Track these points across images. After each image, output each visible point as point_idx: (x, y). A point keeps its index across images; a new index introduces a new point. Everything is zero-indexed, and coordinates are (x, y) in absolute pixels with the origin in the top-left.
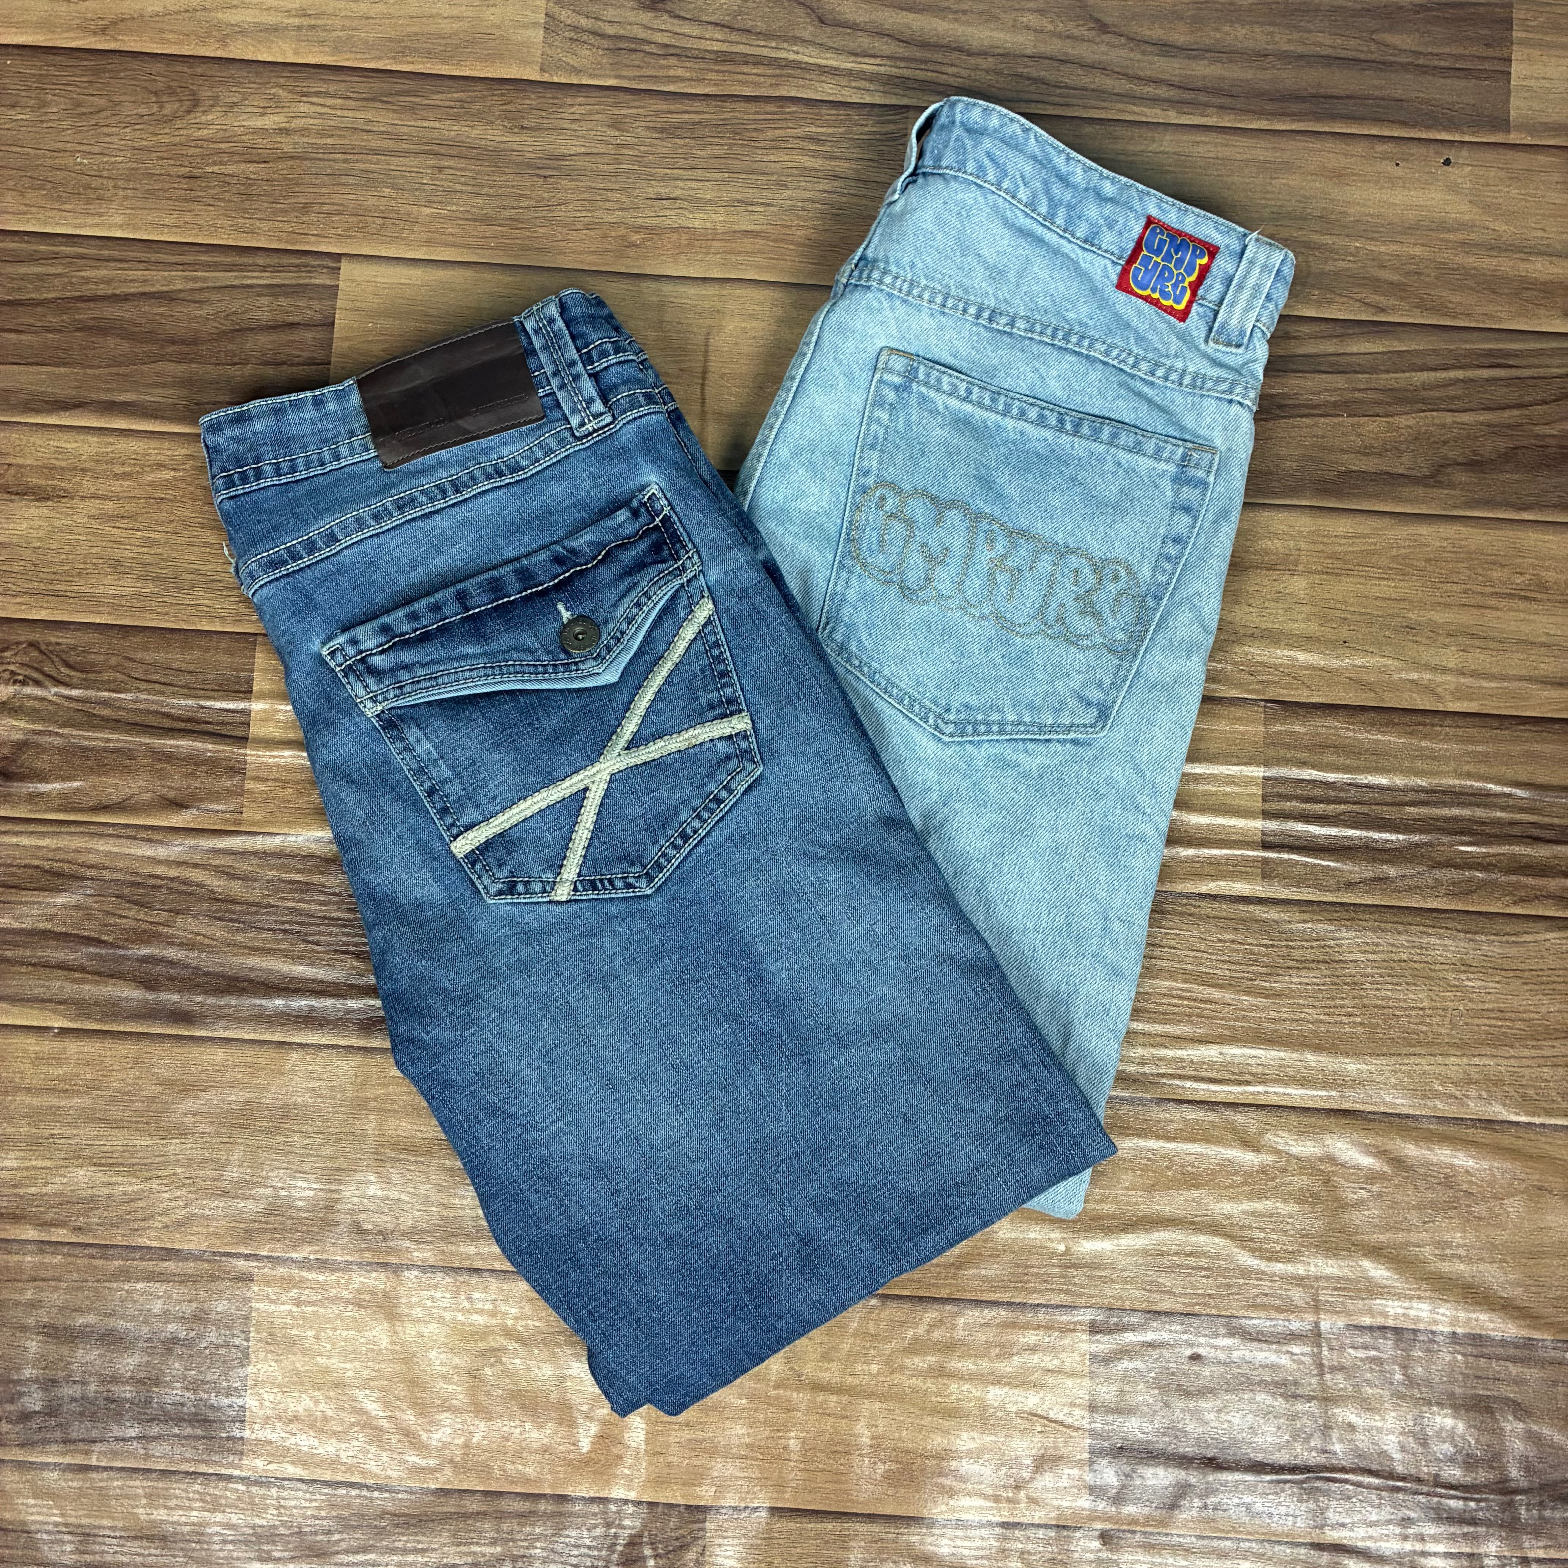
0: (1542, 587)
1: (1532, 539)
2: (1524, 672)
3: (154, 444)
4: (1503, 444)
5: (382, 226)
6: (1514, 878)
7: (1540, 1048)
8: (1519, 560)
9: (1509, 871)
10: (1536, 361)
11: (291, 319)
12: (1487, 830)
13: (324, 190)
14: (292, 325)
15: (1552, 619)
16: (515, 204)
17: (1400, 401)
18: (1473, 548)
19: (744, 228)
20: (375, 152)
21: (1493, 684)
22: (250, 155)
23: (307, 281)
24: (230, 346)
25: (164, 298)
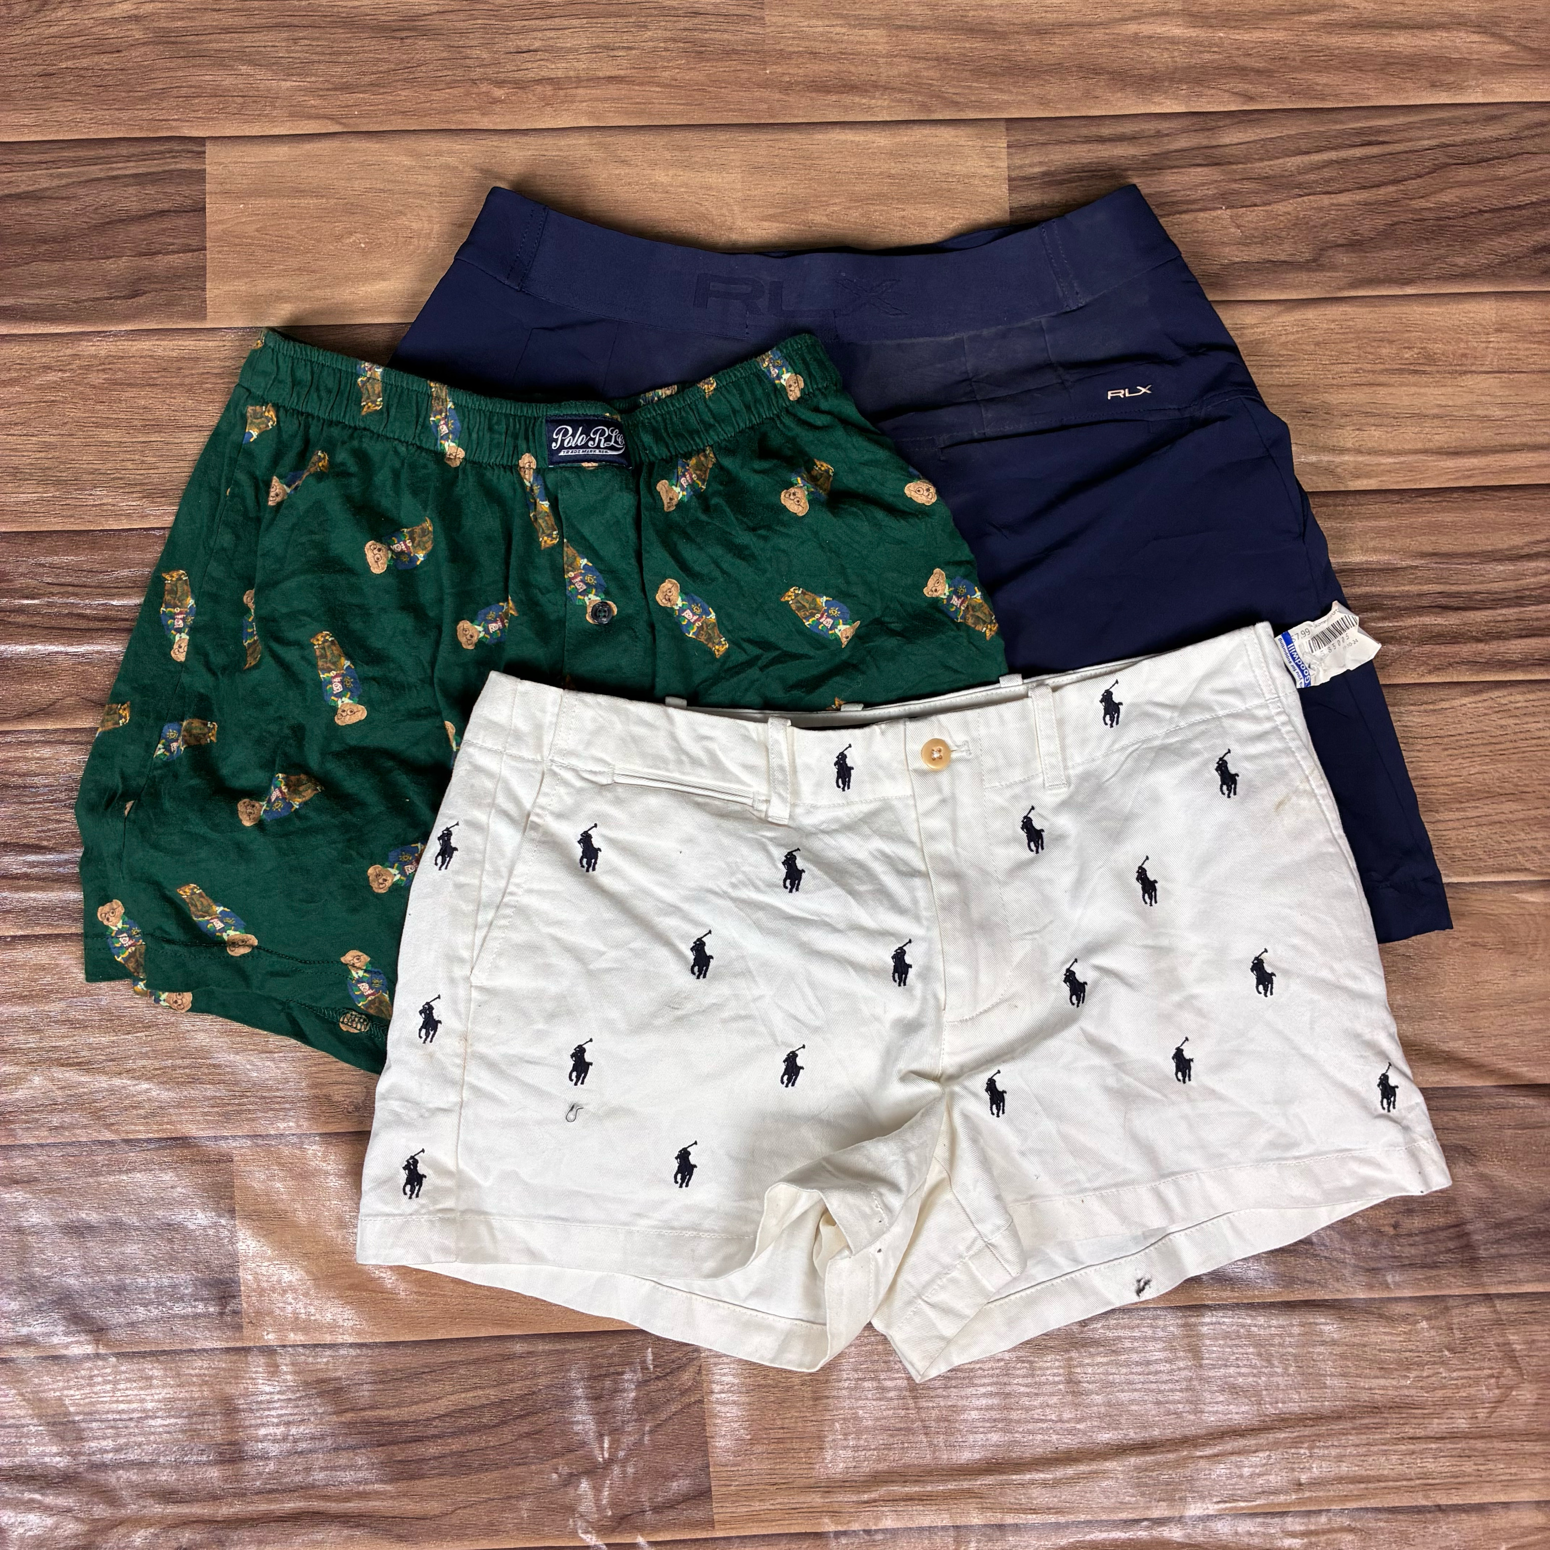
0: (1430, 359)
1: (1417, 312)
2: (1420, 446)
3: (36, 347)
4: (1381, 222)
5: (243, 106)
6: (1427, 648)
7: (1464, 810)
8: (1407, 335)
9: (1422, 642)
10: (1406, 135)
11: (161, 206)
12: (1398, 603)
13: (180, 74)
14: (163, 213)
15: (1443, 390)
16: (375, 69)
17: (1277, 188)
18: (1360, 326)
19: (608, 74)
20: (227, 30)
21: (1391, 460)
22: (101, 47)
23: (172, 167)
24: (102, 240)
25: (31, 198)
